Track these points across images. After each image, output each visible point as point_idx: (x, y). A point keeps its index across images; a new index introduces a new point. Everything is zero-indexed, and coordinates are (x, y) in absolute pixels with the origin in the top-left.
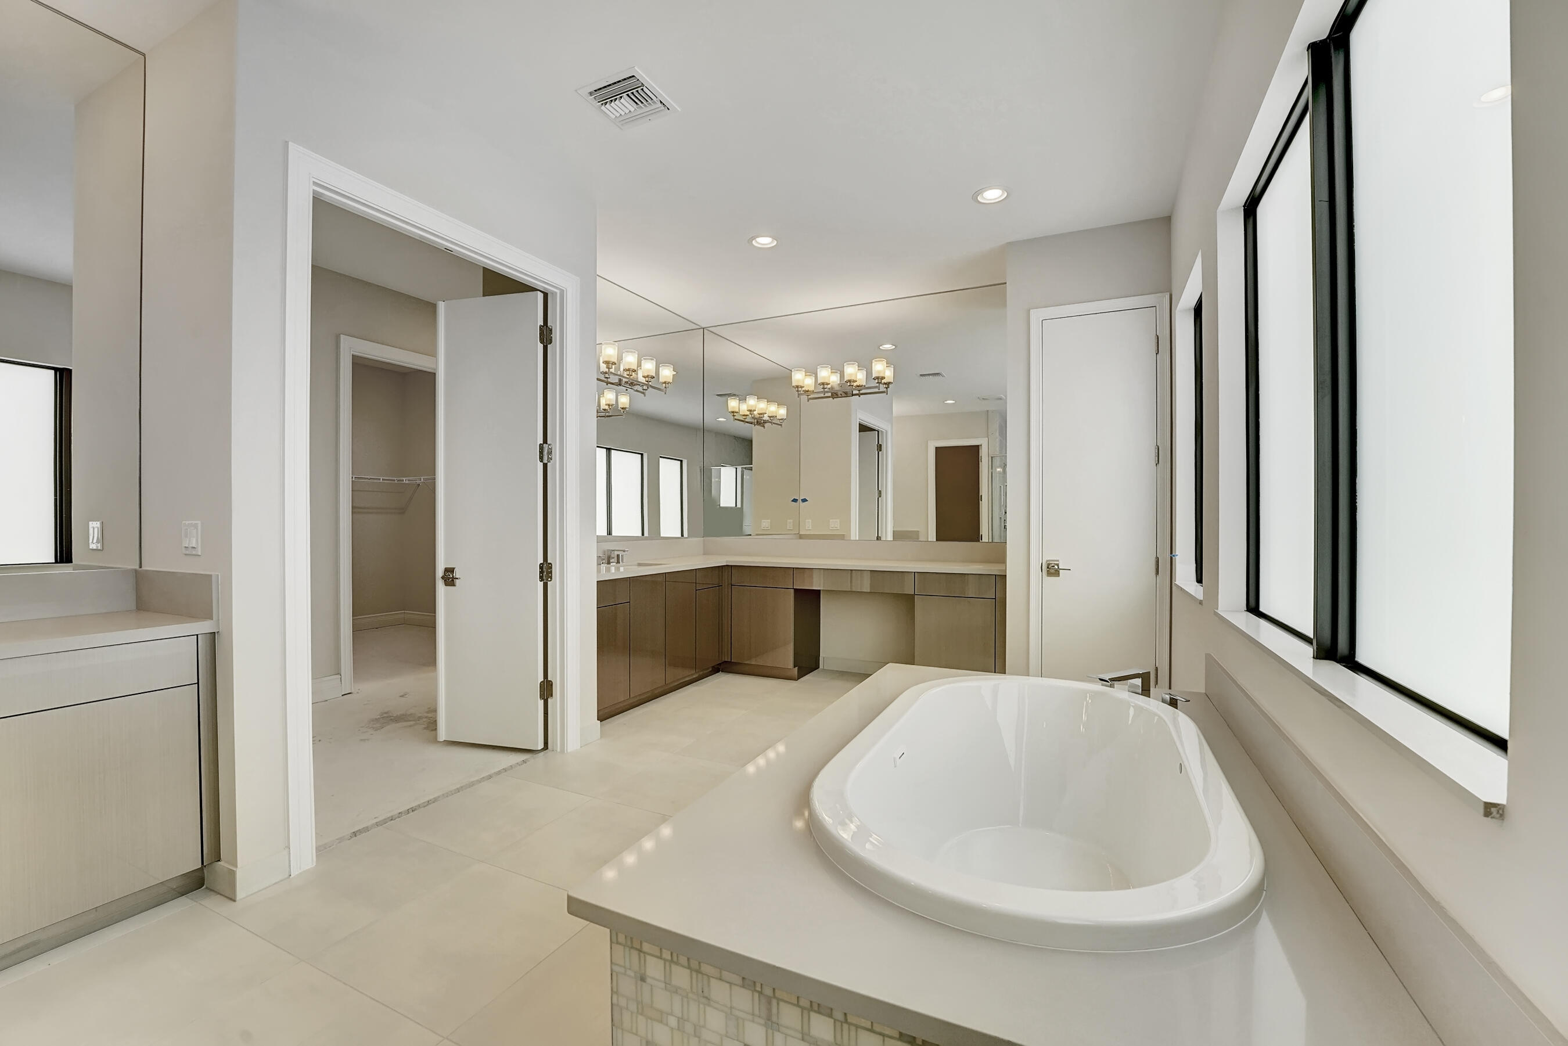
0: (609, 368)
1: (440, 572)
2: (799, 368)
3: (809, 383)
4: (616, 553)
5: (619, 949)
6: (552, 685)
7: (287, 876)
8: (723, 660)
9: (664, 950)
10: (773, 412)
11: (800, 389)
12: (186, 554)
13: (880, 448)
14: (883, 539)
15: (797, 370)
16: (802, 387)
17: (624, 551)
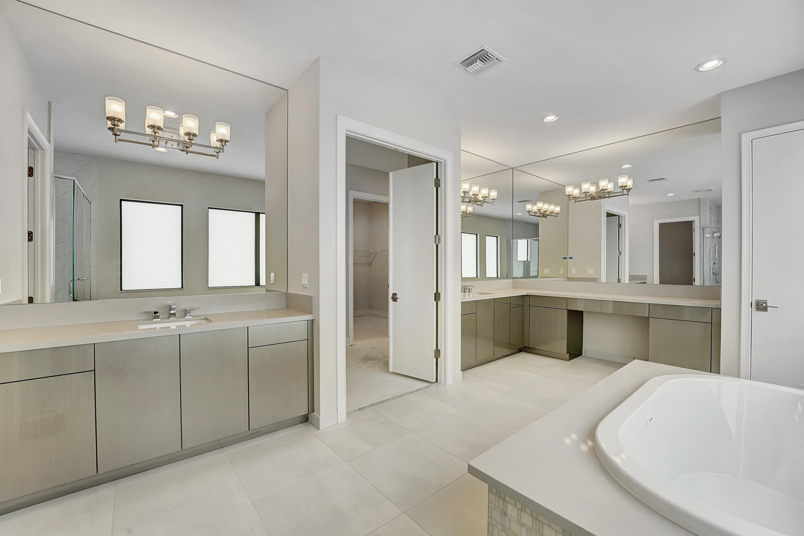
0: (465, 195)
1: (390, 295)
2: (570, 184)
3: (576, 192)
4: (469, 287)
5: (493, 497)
6: (440, 352)
7: (336, 423)
8: (524, 346)
9: (517, 503)
10: (552, 209)
11: (570, 197)
12: (303, 287)
13: (620, 226)
14: (622, 281)
15: (569, 186)
16: (572, 195)
17: (473, 286)
